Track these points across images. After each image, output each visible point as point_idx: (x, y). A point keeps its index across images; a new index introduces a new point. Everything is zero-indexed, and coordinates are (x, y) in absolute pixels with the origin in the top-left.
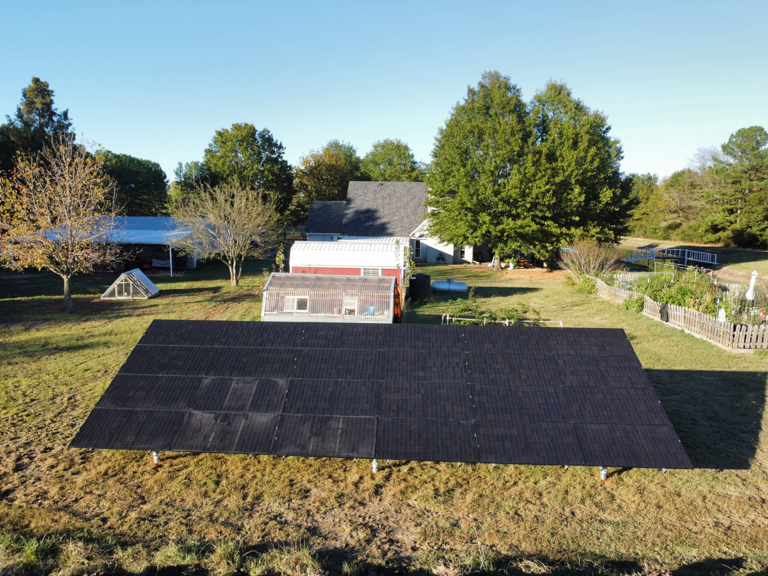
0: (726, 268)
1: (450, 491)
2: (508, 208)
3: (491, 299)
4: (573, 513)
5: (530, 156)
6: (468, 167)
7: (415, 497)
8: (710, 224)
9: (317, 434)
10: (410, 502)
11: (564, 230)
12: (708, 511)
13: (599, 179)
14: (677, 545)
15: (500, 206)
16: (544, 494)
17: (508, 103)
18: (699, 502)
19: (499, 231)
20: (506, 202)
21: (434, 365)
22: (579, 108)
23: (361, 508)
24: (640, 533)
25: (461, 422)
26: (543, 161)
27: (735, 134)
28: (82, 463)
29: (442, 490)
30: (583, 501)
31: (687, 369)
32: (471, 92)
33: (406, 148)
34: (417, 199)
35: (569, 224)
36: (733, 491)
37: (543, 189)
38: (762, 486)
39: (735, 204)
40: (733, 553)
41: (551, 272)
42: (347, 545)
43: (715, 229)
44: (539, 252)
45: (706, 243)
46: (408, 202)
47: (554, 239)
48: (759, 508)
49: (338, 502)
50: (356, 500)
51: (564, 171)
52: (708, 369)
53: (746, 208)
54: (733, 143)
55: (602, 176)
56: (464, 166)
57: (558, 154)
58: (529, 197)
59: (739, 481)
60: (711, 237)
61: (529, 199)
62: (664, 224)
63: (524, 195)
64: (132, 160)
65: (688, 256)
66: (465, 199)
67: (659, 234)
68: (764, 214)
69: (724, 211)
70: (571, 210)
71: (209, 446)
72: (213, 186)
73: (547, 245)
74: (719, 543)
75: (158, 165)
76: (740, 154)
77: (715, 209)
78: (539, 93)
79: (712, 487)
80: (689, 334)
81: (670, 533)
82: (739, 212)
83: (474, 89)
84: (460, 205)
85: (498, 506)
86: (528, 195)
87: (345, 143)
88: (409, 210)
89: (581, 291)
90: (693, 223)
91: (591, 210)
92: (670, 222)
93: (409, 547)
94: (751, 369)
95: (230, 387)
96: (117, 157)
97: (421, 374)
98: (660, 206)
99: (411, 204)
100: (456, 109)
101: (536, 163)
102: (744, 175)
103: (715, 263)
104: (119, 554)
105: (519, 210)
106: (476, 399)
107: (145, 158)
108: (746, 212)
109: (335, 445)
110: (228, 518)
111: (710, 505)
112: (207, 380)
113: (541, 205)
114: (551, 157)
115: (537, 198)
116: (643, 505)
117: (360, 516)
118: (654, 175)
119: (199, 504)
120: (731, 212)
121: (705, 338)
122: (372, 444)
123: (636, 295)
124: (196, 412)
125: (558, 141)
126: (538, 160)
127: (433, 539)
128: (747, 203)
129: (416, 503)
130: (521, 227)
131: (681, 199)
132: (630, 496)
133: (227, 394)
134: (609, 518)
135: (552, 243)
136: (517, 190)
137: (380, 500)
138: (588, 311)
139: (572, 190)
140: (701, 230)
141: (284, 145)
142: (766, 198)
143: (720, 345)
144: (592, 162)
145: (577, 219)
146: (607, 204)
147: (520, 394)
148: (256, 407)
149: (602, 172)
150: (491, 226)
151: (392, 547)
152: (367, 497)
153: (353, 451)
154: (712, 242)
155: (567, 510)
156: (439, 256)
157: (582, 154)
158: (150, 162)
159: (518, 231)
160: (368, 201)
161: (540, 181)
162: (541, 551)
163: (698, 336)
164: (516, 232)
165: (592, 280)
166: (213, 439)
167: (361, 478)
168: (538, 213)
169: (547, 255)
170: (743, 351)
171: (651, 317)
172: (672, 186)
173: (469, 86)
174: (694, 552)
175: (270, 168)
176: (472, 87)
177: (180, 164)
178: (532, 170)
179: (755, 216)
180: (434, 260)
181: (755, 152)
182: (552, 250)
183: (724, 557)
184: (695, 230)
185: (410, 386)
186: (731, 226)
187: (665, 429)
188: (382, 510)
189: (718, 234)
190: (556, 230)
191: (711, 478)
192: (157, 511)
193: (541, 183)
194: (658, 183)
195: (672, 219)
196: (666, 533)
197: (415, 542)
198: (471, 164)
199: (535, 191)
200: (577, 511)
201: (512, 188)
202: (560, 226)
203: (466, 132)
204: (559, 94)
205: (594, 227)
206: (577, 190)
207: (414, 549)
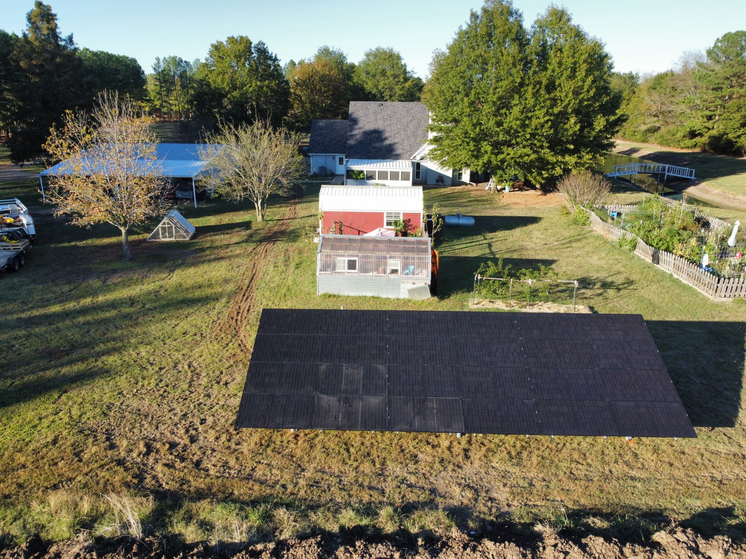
0: (704, 185)
1: (519, 453)
2: (508, 138)
3: (497, 233)
4: (611, 471)
5: (530, 88)
6: (472, 97)
7: (496, 460)
8: (688, 130)
9: (419, 414)
10: (494, 464)
11: (560, 158)
12: (706, 467)
13: (594, 107)
14: (687, 498)
15: (501, 136)
16: (588, 455)
17: (510, 31)
18: (699, 459)
19: (500, 161)
20: (508, 132)
21: (497, 351)
22: (579, 35)
23: (460, 470)
24: (660, 488)
25: (525, 401)
26: (543, 92)
27: (720, 38)
28: (238, 433)
29: (514, 454)
30: (616, 462)
31: (679, 320)
32: (474, 16)
33: (399, 58)
34: (416, 121)
35: (565, 152)
36: (722, 448)
37: (542, 121)
38: (743, 443)
39: (714, 111)
40: (724, 503)
41: (545, 195)
42: (462, 503)
43: (693, 134)
44: (535, 179)
45: (682, 148)
46: (408, 123)
47: (550, 167)
48: (741, 463)
49: (442, 466)
50: (454, 464)
51: (562, 101)
52: (695, 319)
53: (724, 115)
54: (718, 48)
55: (597, 104)
56: (467, 95)
57: (557, 83)
58: (528, 127)
59: (726, 438)
60: (689, 142)
61: (529, 130)
62: (644, 128)
63: (524, 126)
64: (110, 57)
65: (668, 172)
66: (469, 128)
67: (638, 137)
68: (741, 122)
69: (702, 117)
70: (567, 139)
71: (340, 425)
72: (236, 128)
73: (543, 172)
74: (715, 496)
75: (134, 61)
76: (724, 59)
77: (694, 115)
78: (540, 17)
79: (707, 445)
80: (677, 279)
81: (681, 488)
82: (717, 118)
83: (476, 12)
84: (463, 135)
85: (557, 467)
86: (528, 126)
87: (335, 49)
88: (409, 132)
89: (575, 222)
90: (672, 127)
91: (585, 137)
92: (649, 126)
93: (505, 504)
94: (731, 319)
95: (342, 373)
96: (95, 54)
97: (488, 359)
98: (641, 109)
99: (411, 126)
100: (459, 34)
101: (536, 95)
102: (726, 82)
103: (693, 178)
104: (313, 517)
105: (518, 140)
106: (533, 381)
107: (121, 54)
108: (723, 120)
109: (434, 422)
110: (370, 482)
111: (706, 462)
112: (323, 367)
113: (539, 136)
114: (551, 87)
115: (536, 129)
116: (659, 463)
117: (462, 478)
118: (637, 74)
119: (343, 470)
120: (710, 118)
121: (691, 285)
122: (461, 421)
123: (630, 236)
124: (322, 396)
125: (557, 70)
126: (538, 91)
127: (519, 497)
128: (726, 110)
129: (497, 465)
130: (521, 156)
131: (662, 103)
132: (649, 455)
133: (341, 379)
134: (638, 475)
135: (547, 170)
136: (518, 122)
137: (471, 463)
138: (586, 249)
139: (568, 119)
140: (679, 135)
141: (279, 58)
142: (745, 105)
143: (704, 293)
144: (588, 91)
145: (572, 147)
146: (600, 131)
147: (567, 377)
148: (367, 390)
149: (598, 101)
150: (493, 156)
151: (493, 504)
152: (461, 461)
153: (448, 427)
154: (688, 147)
155: (607, 468)
156: (438, 178)
157: (580, 84)
158: (127, 58)
159: (518, 160)
160: (369, 122)
161: (540, 112)
162: (595, 505)
163: (685, 282)
164: (515, 162)
165: (586, 212)
166: (342, 419)
167: (451, 443)
168: (536, 142)
169: (543, 182)
170: (724, 299)
171: (643, 257)
172: (654, 89)
173: (471, 10)
174: (699, 503)
175: (269, 84)
176: (474, 11)
177: (158, 59)
178: (531, 101)
179: (732, 123)
180: (434, 182)
181: (739, 59)
182: (547, 178)
183: (719, 506)
184: (674, 135)
185: (482, 370)
186: (708, 133)
187: (676, 405)
188: (475, 472)
189: (695, 140)
190: (553, 159)
191: (705, 437)
192: (317, 478)
193: (540, 113)
194: (640, 82)
195: (652, 122)
196: (678, 487)
197: (508, 500)
198: (475, 94)
199: (535, 122)
200: (613, 470)
201: (514, 119)
202: (556, 154)
203: (471, 61)
204: (560, 20)
205: (587, 153)
206: (573, 120)
207: (509, 505)
